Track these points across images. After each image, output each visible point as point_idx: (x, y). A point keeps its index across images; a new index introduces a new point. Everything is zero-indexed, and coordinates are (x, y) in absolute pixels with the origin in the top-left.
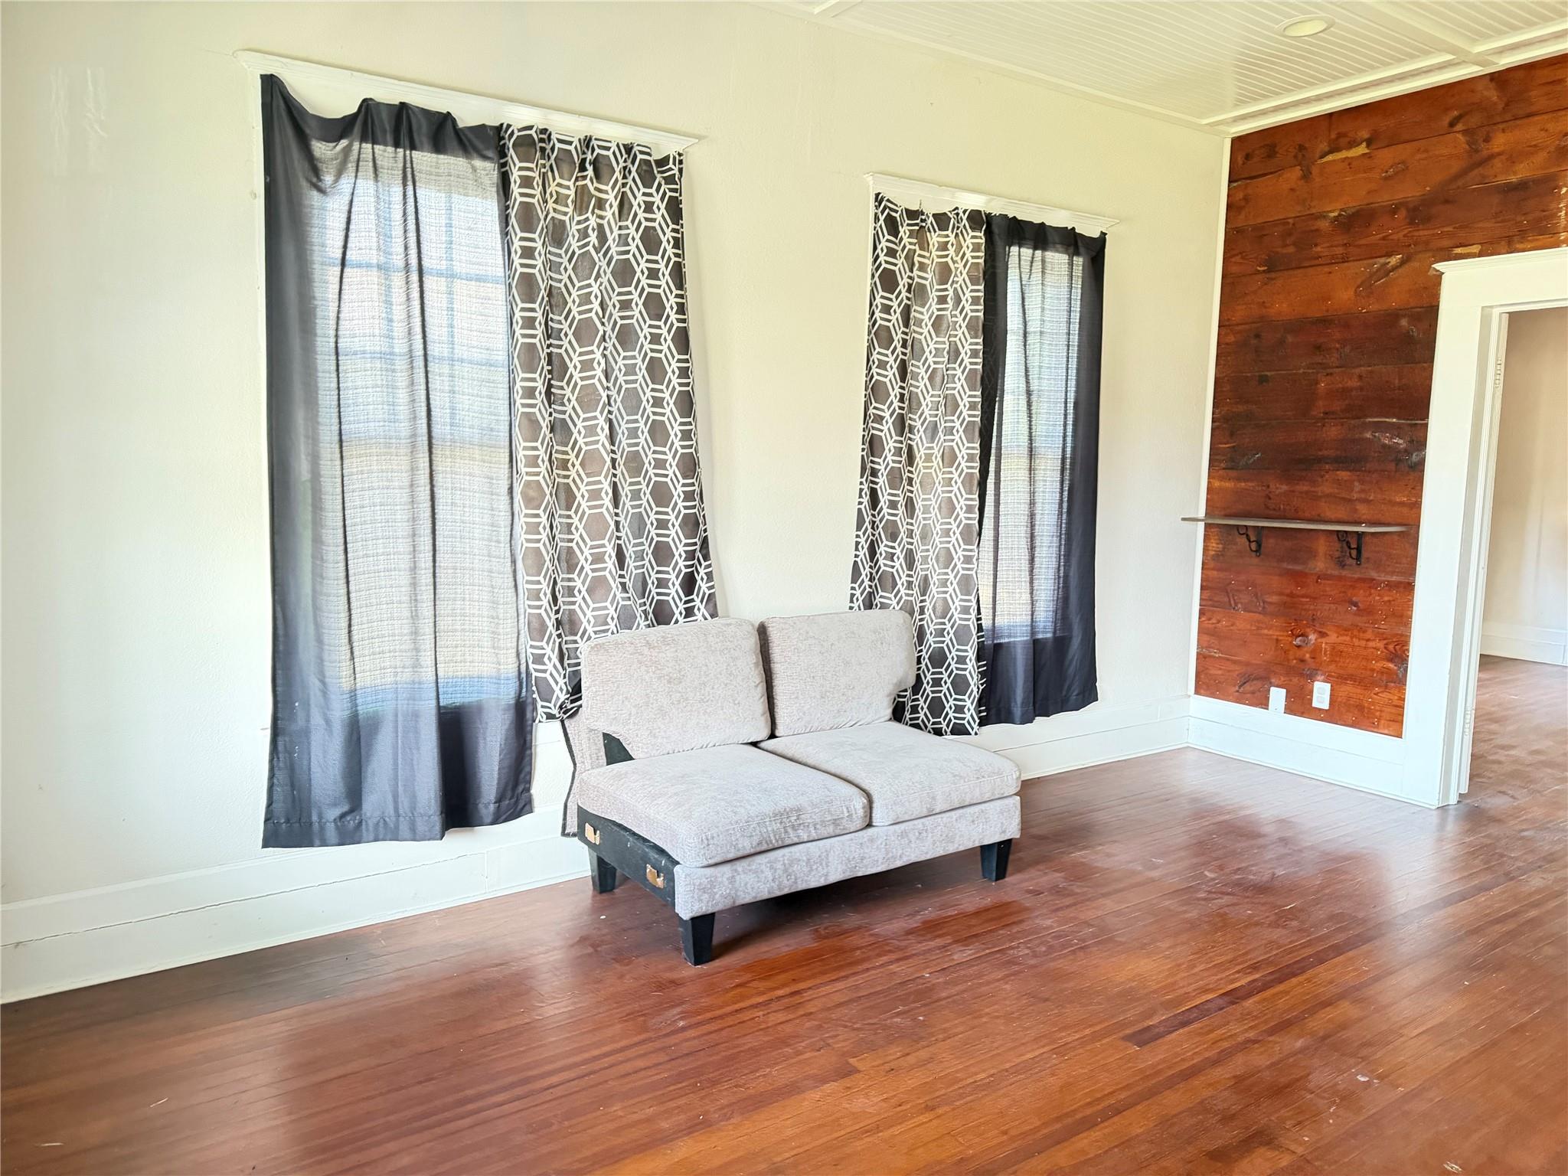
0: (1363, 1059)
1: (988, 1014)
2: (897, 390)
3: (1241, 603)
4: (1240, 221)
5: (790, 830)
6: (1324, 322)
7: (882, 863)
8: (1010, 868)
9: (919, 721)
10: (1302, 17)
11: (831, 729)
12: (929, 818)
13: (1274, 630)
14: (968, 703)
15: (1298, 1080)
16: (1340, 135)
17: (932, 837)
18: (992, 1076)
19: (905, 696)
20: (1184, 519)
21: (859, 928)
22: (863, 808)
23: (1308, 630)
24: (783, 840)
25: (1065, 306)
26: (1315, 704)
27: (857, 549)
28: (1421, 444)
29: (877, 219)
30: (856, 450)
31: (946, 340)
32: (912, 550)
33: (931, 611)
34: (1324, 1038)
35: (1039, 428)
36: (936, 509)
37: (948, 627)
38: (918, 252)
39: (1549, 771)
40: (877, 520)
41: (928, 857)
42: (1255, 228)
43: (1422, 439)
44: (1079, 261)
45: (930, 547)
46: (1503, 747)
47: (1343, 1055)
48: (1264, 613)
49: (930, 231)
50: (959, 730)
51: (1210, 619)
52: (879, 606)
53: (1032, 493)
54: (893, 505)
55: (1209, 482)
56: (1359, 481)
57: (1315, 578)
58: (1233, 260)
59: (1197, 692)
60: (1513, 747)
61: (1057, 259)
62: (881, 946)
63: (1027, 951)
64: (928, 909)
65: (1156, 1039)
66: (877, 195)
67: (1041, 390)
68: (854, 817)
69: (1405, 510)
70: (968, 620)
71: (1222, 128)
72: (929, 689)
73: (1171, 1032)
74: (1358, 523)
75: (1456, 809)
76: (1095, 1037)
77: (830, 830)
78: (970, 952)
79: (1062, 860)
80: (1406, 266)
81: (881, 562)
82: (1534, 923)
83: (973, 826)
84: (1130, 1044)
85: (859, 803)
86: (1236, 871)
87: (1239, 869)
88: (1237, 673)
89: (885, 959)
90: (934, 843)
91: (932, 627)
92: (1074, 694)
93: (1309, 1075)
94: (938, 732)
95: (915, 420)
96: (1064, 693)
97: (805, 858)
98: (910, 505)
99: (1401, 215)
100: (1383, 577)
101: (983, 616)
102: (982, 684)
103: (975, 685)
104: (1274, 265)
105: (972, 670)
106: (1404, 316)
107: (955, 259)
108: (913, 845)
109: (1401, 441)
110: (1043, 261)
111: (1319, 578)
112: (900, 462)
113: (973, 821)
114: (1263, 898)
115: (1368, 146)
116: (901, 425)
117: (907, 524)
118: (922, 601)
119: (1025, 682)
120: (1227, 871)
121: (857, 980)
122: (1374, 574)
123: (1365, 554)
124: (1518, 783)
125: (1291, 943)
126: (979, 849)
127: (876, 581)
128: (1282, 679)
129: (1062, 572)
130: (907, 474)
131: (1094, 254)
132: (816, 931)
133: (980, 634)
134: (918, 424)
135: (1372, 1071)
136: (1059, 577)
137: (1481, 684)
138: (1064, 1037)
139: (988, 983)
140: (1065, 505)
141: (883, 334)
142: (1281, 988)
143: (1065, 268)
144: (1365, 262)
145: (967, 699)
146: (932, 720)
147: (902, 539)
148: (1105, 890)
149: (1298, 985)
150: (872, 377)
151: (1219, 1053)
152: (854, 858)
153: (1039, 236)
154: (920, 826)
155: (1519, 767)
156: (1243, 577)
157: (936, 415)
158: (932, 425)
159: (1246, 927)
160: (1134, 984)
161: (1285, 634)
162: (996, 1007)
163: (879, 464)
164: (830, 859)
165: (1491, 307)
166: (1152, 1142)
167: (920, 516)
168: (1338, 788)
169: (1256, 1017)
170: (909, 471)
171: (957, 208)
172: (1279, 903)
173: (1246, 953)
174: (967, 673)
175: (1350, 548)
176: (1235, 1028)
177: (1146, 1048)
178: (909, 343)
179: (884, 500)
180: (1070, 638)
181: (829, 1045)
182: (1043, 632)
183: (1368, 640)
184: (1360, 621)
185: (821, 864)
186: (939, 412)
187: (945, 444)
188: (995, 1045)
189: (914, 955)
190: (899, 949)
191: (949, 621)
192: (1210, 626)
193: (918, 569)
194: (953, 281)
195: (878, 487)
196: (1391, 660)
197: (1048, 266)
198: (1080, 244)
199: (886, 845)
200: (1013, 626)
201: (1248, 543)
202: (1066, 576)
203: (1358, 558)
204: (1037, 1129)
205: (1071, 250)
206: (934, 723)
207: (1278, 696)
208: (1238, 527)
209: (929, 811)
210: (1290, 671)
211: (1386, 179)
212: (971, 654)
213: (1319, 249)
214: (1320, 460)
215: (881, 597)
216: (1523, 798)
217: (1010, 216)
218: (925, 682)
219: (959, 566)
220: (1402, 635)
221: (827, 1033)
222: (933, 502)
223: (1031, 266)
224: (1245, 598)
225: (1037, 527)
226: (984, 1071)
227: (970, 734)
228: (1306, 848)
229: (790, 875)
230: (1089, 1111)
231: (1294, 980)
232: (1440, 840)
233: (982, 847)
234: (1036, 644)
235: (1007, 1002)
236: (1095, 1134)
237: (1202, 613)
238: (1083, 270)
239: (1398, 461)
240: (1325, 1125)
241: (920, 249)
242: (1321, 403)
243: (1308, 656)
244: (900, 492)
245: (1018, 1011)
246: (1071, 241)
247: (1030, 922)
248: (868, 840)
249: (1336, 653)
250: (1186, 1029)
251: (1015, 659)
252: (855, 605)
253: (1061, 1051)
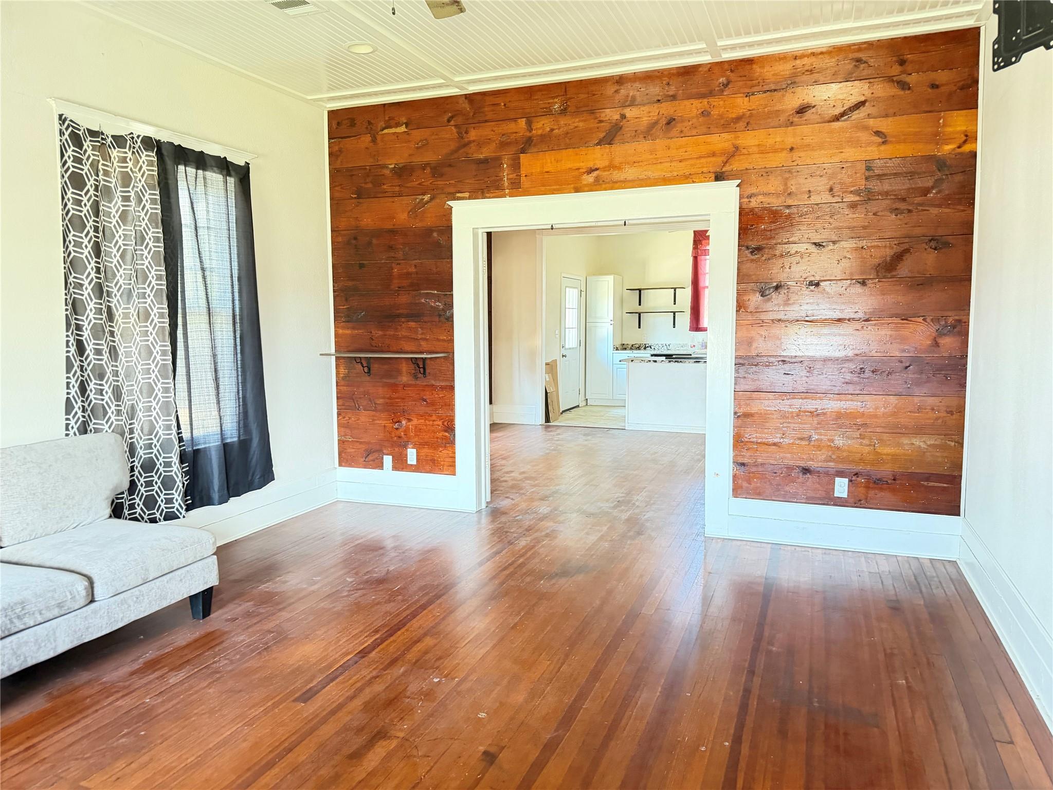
0: (437, 668)
1: (196, 714)
2: (93, 264)
3: (362, 406)
4: (338, 165)
5: (15, 621)
6: (393, 232)
7: (106, 628)
8: (213, 608)
9: (137, 515)
10: (357, 42)
11: (55, 533)
12: (144, 585)
13: (383, 421)
14: (176, 496)
15: (401, 693)
16: (391, 119)
17: (148, 599)
18: (199, 756)
19: (122, 498)
20: (321, 355)
21: (90, 681)
22: (85, 589)
23: (401, 418)
24: (9, 630)
25: (224, 210)
26: (409, 462)
27: (68, 388)
28: (450, 306)
29: (61, 133)
30: (60, 311)
31: (132, 228)
32: (118, 385)
33: (139, 430)
34: (417, 661)
35: (214, 294)
36: (137, 355)
37: (155, 441)
38: (102, 162)
39: (528, 482)
40: (85, 364)
41: (146, 614)
42: (348, 170)
43: (451, 303)
44: (231, 181)
45: (134, 383)
46: (507, 473)
47: (426, 669)
48: (376, 410)
49: (110, 148)
50: (170, 516)
51: (344, 418)
52: (93, 431)
53: (213, 340)
54: (98, 352)
55: (335, 331)
56: (420, 328)
57: (402, 386)
58: (337, 188)
59: (340, 465)
60: (512, 472)
61: (215, 177)
62: (108, 691)
63: (226, 662)
64: (149, 653)
65: (316, 694)
66: (61, 116)
67: (213, 268)
68: (77, 597)
69: (446, 344)
70: (170, 434)
71: (321, 103)
72: (143, 490)
73: (324, 687)
74: (422, 353)
75: (486, 511)
76: (275, 705)
77: (56, 612)
78: (183, 674)
79: (253, 593)
80: (433, 201)
81: (92, 396)
82: (522, 565)
83: (181, 584)
84: (299, 703)
85: (81, 585)
86: (365, 574)
87: (367, 572)
88: (363, 449)
89: (111, 699)
90: (150, 603)
91: (141, 443)
92: (257, 477)
93: (407, 687)
94: (153, 521)
95: (111, 287)
96: (250, 478)
97: (32, 640)
98: (113, 352)
99: (428, 170)
100: (438, 384)
101: (183, 430)
102: (186, 481)
103: (180, 482)
104: (360, 194)
105: (176, 470)
106: (435, 231)
107: (134, 170)
108: (132, 608)
109: (440, 304)
110: (205, 178)
111: (404, 386)
112: (101, 319)
113: (181, 580)
114: (381, 587)
115: (406, 127)
116: (99, 290)
117: (112, 366)
118: (131, 424)
119: (220, 473)
120: (360, 574)
121: (87, 722)
122: (433, 382)
123: (428, 371)
124: (514, 491)
125: (397, 610)
126: (189, 599)
127: (89, 412)
128: (389, 449)
129: (241, 394)
130: (108, 328)
131: (241, 177)
132: (50, 694)
133: (181, 444)
134: (115, 290)
135: (441, 675)
136: (239, 398)
137: (492, 440)
138: (253, 712)
139: (196, 692)
140: (239, 348)
141: (76, 221)
142: (392, 639)
143: (221, 184)
144: (412, 197)
145: (175, 493)
146: (147, 513)
147: (109, 378)
148: (281, 606)
149: (401, 635)
150: (70, 253)
151: (355, 691)
152: (80, 629)
153: (200, 160)
154: (137, 593)
155: (516, 482)
156: (362, 389)
157: (130, 284)
158: (126, 291)
159: (371, 607)
160: (301, 663)
161: (389, 422)
162: (203, 707)
163: (83, 321)
164: (58, 634)
165: (477, 228)
166: (312, 762)
167: (124, 360)
168: (424, 510)
169: (377, 662)
170: (110, 326)
171: (132, 133)
172: (391, 587)
173: (372, 623)
174: (173, 473)
175: (419, 367)
176: (365, 672)
177: (308, 703)
178: (101, 229)
179: (89, 349)
180: (250, 440)
181: (62, 778)
182: (231, 438)
183: (434, 421)
184: (429, 410)
185: (49, 641)
186: (132, 282)
187: (139, 305)
188: (202, 734)
189: (137, 688)
190: (125, 688)
191: (155, 436)
192: (345, 422)
193: (125, 400)
194: (134, 186)
195: (83, 339)
196: (446, 431)
197: (209, 182)
198: (230, 168)
199: (108, 613)
200: (207, 436)
201: (362, 368)
202: (244, 398)
203: (424, 373)
204: (233, 782)
205: (225, 172)
206: (149, 515)
207: (388, 460)
208: (355, 358)
209: (144, 580)
210: (393, 445)
211: (417, 148)
212: (175, 459)
213: (385, 187)
214: (399, 316)
215: (94, 424)
216: (518, 499)
217: (176, 144)
218: (139, 485)
219: (160, 395)
220: (450, 416)
221: (60, 769)
222: (134, 349)
223: (196, 181)
224: (364, 402)
225: (219, 364)
226: (193, 755)
227: (180, 518)
228: (406, 550)
229: (19, 656)
230: (270, 757)
231: (399, 633)
232: (479, 530)
233: (191, 597)
234: (226, 447)
235: (211, 701)
236: (275, 770)
237: (339, 414)
238: (235, 187)
239: (440, 316)
240: (416, 714)
241: (103, 160)
242: (395, 281)
243: (402, 433)
244: (103, 342)
245: (218, 705)
246: (224, 166)
247: (228, 641)
248: (92, 612)
249: (418, 430)
250: (334, 682)
251: (211, 459)
252: (71, 432)
253: (250, 723)
